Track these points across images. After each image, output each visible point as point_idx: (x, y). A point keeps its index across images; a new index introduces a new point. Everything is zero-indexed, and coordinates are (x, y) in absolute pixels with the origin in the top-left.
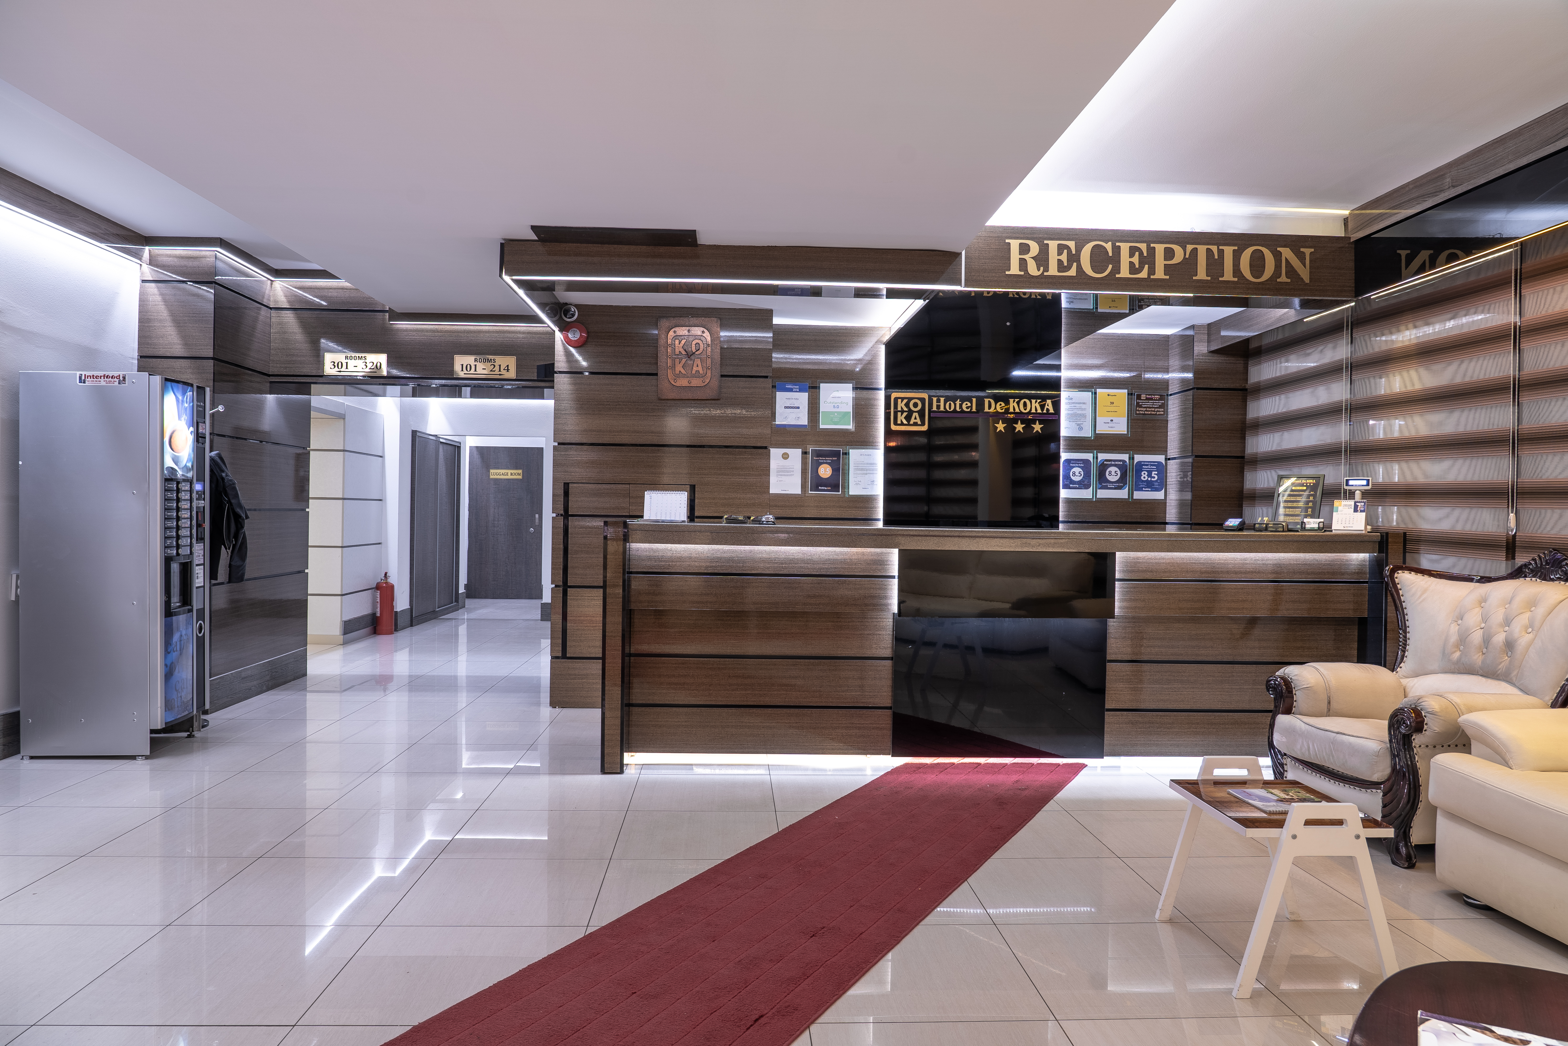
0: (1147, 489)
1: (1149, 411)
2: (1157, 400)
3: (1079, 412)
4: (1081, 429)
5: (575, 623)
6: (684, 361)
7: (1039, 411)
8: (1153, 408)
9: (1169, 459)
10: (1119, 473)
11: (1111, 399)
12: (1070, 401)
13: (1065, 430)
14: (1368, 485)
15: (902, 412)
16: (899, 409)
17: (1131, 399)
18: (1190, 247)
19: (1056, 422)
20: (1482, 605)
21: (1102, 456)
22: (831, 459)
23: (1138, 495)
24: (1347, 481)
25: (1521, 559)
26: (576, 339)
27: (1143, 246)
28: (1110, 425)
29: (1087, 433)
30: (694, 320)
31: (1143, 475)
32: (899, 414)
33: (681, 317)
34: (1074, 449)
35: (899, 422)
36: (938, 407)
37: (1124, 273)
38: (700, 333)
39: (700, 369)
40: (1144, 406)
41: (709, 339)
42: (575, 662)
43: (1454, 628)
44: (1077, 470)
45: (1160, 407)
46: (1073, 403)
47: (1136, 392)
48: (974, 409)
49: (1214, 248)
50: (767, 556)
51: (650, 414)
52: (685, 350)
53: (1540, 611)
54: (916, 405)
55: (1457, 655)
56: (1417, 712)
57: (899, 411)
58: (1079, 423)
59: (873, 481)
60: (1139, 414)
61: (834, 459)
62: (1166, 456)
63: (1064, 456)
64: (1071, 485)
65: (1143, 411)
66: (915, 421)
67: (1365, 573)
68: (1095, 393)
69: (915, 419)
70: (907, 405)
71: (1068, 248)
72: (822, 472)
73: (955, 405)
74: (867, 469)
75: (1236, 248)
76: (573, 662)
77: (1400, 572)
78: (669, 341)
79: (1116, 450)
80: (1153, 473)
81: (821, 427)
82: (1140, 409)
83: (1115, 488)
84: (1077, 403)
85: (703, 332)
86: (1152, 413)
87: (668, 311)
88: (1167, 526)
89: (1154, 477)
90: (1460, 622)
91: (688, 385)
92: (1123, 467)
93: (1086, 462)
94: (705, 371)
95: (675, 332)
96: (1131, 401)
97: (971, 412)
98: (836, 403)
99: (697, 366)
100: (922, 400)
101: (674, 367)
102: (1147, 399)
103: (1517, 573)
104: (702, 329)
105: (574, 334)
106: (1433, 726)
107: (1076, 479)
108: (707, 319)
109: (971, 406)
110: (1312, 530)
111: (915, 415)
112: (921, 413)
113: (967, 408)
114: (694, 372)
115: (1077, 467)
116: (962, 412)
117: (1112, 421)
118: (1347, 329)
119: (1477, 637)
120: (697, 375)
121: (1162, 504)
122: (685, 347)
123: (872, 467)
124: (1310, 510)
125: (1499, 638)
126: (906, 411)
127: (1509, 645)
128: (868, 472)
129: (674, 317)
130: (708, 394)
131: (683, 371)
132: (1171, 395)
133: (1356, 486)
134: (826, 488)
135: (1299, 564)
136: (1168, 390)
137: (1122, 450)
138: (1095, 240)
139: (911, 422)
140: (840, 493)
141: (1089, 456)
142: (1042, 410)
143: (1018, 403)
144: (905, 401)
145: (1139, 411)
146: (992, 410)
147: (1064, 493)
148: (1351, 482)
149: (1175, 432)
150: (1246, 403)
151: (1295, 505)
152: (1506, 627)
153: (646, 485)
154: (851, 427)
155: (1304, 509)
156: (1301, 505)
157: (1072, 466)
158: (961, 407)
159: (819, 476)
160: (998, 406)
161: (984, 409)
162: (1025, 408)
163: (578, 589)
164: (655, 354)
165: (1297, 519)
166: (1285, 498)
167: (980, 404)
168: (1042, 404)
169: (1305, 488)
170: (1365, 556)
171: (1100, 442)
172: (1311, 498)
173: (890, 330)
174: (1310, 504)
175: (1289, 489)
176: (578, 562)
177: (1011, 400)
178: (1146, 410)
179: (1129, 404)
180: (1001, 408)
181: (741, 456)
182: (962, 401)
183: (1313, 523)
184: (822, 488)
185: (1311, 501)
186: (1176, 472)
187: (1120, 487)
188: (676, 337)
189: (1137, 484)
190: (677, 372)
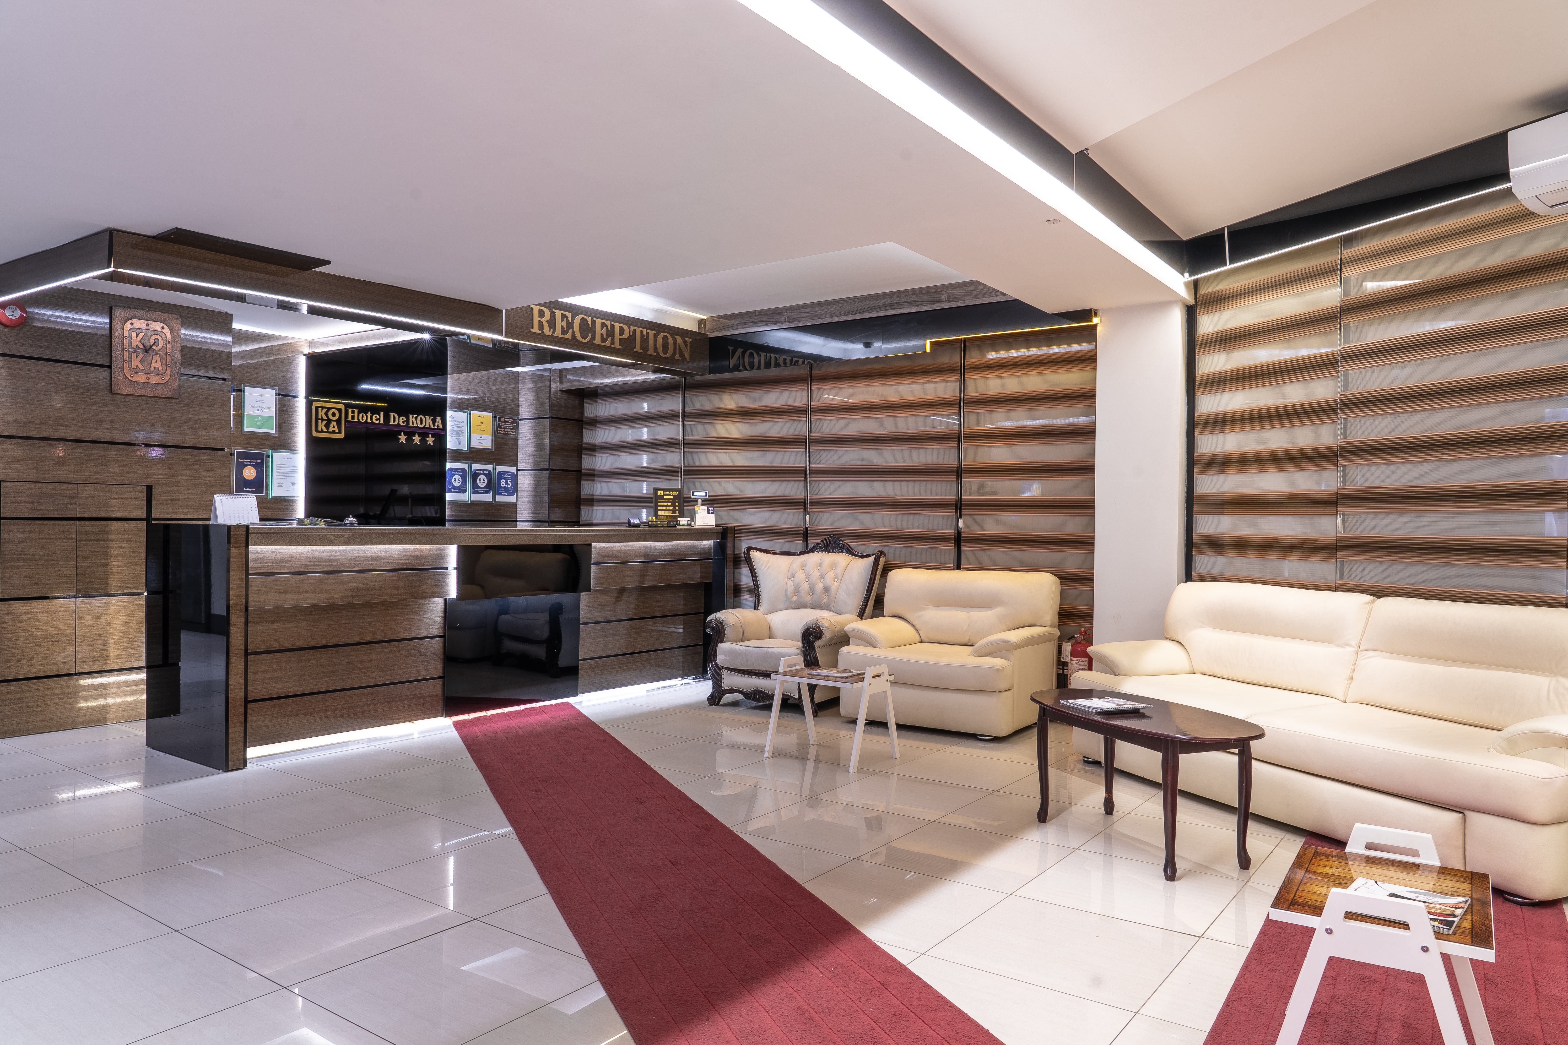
1: (506, 431)
2: (511, 423)
3: (459, 429)
4: (460, 443)
5: (10, 641)
6: (141, 355)
7: (432, 426)
8: (509, 429)
9: (519, 470)
10: (486, 480)
11: (481, 420)
12: (452, 419)
13: (451, 443)
14: (705, 496)
15: (322, 420)
16: (320, 417)
17: (495, 421)
18: (632, 328)
19: (444, 436)
20: (803, 568)
21: (475, 466)
22: (255, 461)
23: (499, 499)
25: (812, 542)
26: (14, 318)
27: (608, 323)
28: (480, 441)
29: (464, 447)
30: (152, 314)
31: (502, 483)
32: (320, 421)
33: (137, 309)
34: (454, 460)
35: (320, 429)
36: (353, 417)
37: (598, 341)
38: (159, 329)
39: (159, 365)
40: (503, 427)
41: (169, 335)
42: (10, 685)
43: (790, 583)
44: (457, 477)
45: (514, 428)
46: (455, 421)
47: (499, 416)
48: (382, 422)
49: (644, 331)
50: (357, 554)
51: (102, 409)
52: (143, 344)
53: (840, 570)
54: (334, 414)
55: (795, 598)
56: (819, 628)
57: (320, 419)
58: (458, 438)
59: (294, 484)
60: (500, 433)
61: (258, 461)
62: (517, 468)
63: (449, 465)
64: (453, 490)
65: (502, 431)
66: (334, 429)
67: (710, 553)
68: (470, 414)
69: (334, 427)
70: (326, 414)
71: (567, 317)
72: (246, 473)
73: (367, 417)
74: (290, 472)
75: (655, 332)
76: (7, 685)
77: (752, 551)
78: (126, 333)
79: (484, 461)
80: (509, 481)
81: (246, 429)
82: (500, 429)
83: (483, 493)
84: (457, 421)
85: (163, 328)
86: (509, 433)
87: (123, 300)
88: (517, 523)
89: (509, 485)
90: (792, 579)
91: (146, 381)
92: (488, 475)
93: (463, 470)
94: (164, 368)
95: (132, 324)
96: (495, 423)
97: (379, 424)
98: (259, 408)
99: (156, 362)
100: (339, 410)
101: (130, 361)
102: (505, 422)
103: (813, 550)
104: (162, 325)
105: (13, 312)
106: (827, 635)
107: (457, 484)
108: (167, 315)
109: (379, 419)
110: (684, 525)
111: (334, 423)
112: (339, 422)
113: (377, 420)
114: (152, 368)
115: (457, 474)
116: (372, 423)
117: (481, 437)
118: (682, 390)
119: (805, 586)
120: (156, 372)
121: (514, 506)
122: (143, 342)
123: (293, 471)
124: (678, 512)
125: (820, 586)
126: (325, 420)
127: (827, 590)
128: (291, 475)
129: (131, 308)
130: (167, 392)
131: (140, 366)
132: (520, 420)
133: (697, 497)
134: (250, 490)
135: (682, 549)
136: (518, 415)
137: (487, 462)
138: (582, 314)
139: (330, 430)
140: (264, 494)
141: (465, 466)
142: (434, 426)
143: (416, 418)
144: (325, 410)
145: (500, 431)
146: (396, 423)
147: (449, 497)
148: (695, 494)
149: (527, 449)
150: (582, 432)
151: (667, 508)
152: (822, 580)
153: (96, 485)
154: (273, 431)
155: (674, 512)
156: (671, 508)
157: (455, 474)
158: (371, 419)
159: (244, 478)
160: (401, 420)
161: (390, 422)
162: (421, 423)
163: (14, 602)
164: (107, 345)
165: (671, 519)
166: (659, 504)
167: (387, 418)
168: (434, 421)
169: (672, 497)
170: (711, 542)
171: (474, 455)
172: (677, 504)
173: (311, 343)
174: (677, 508)
175: (662, 497)
176: (12, 571)
177: (411, 416)
178: (504, 431)
179: (493, 425)
180: (403, 422)
181: (201, 458)
182: (373, 414)
183: (684, 521)
184: (247, 489)
185: (677, 506)
186: (525, 481)
187: (486, 492)
188: (133, 330)
189: (498, 490)
190: (134, 367)
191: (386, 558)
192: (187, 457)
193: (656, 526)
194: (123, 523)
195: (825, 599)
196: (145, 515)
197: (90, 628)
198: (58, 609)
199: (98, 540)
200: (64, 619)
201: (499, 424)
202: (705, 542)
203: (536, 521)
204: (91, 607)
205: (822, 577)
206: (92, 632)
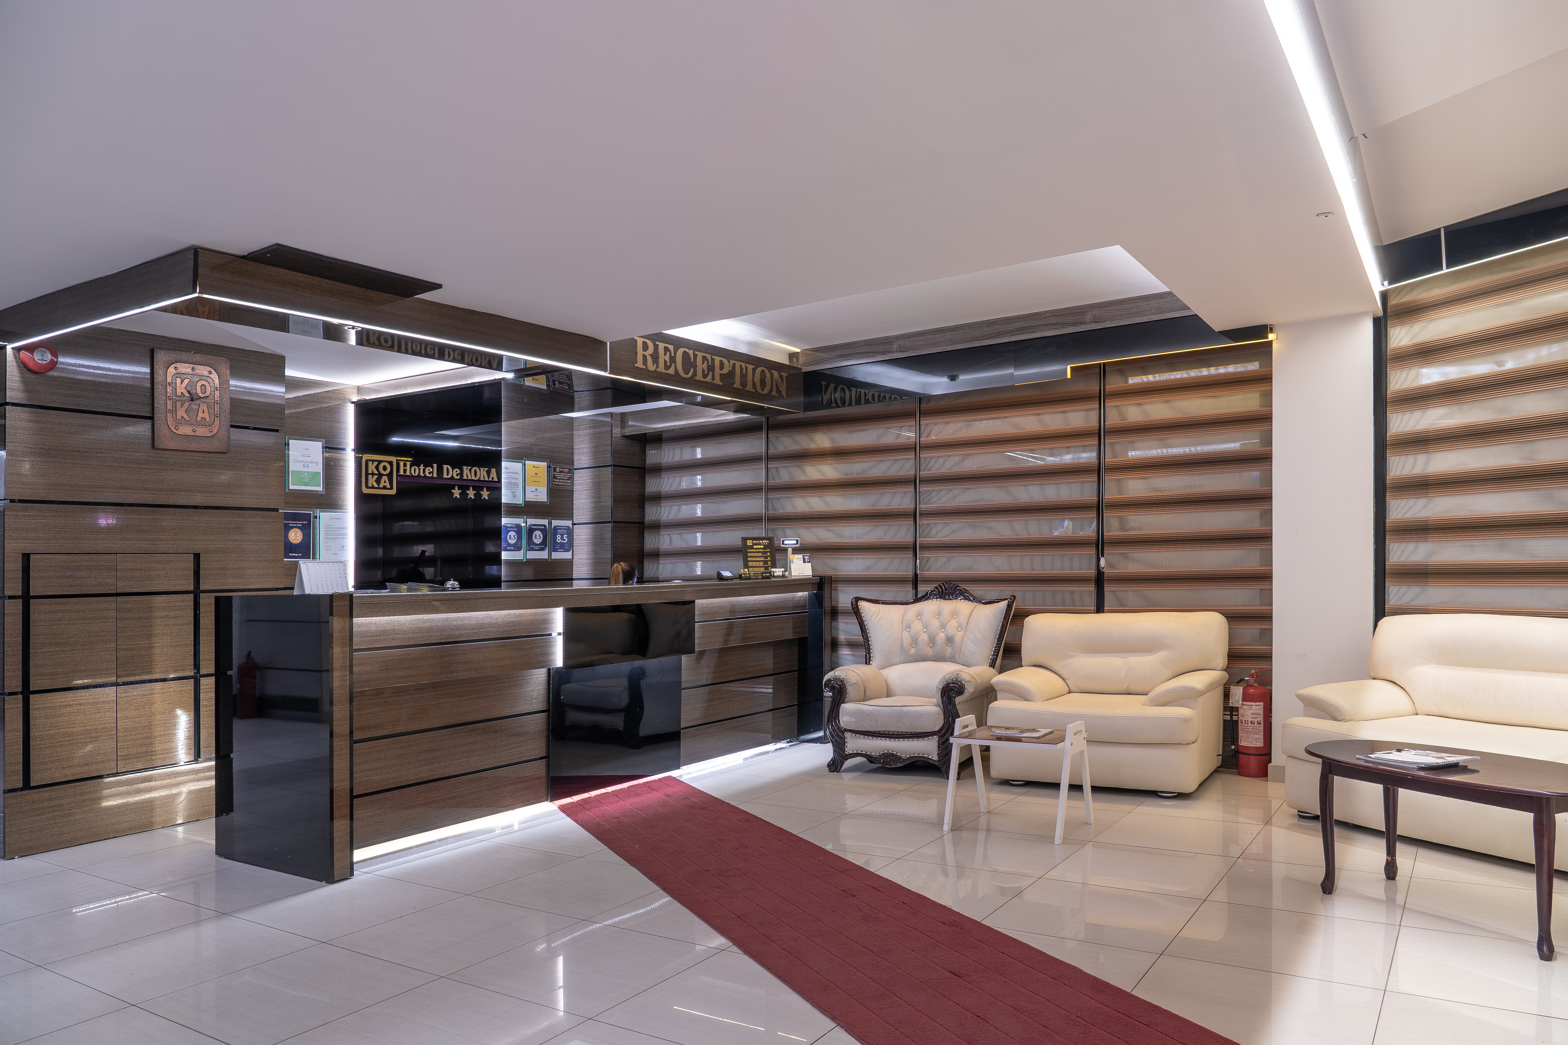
0: (560, 550)
1: (561, 482)
2: (566, 473)
3: (513, 481)
4: (514, 496)
5: (43, 740)
6: (186, 405)
7: (486, 479)
8: (564, 479)
9: (575, 524)
10: (541, 536)
11: (536, 470)
12: (507, 471)
13: (506, 498)
14: (797, 543)
15: (373, 474)
16: (370, 472)
17: (550, 471)
18: (732, 362)
19: (499, 489)
20: (918, 618)
21: (531, 521)
22: (302, 522)
23: (556, 556)
24: (783, 541)
25: (923, 589)
27: (709, 357)
28: (534, 493)
29: (519, 501)
30: (198, 357)
31: (558, 538)
32: (370, 476)
34: (510, 515)
35: (370, 485)
36: (405, 471)
37: (698, 376)
38: (206, 373)
39: (206, 415)
40: (558, 478)
41: (217, 381)
42: (43, 791)
43: (906, 634)
44: (512, 534)
45: (569, 479)
46: (509, 473)
47: (554, 465)
48: (435, 475)
49: (743, 365)
51: (143, 467)
52: (189, 392)
53: (963, 618)
54: (385, 468)
55: (913, 651)
56: (959, 682)
57: (370, 474)
58: (513, 491)
59: (343, 547)
60: (555, 485)
61: (304, 522)
62: (573, 521)
63: (504, 521)
64: (508, 548)
65: (557, 482)
66: (385, 484)
67: (806, 606)
68: (525, 465)
69: (385, 482)
70: (377, 468)
71: (669, 350)
72: (293, 537)
73: (419, 470)
74: (338, 534)
75: (753, 367)
76: (40, 792)
77: (860, 601)
78: (169, 379)
79: (539, 516)
80: (565, 536)
81: (291, 487)
82: (555, 480)
83: (539, 550)
84: (512, 473)
85: (210, 372)
86: (564, 484)
87: (165, 341)
89: (565, 540)
90: (908, 630)
91: (192, 434)
92: (544, 530)
93: (519, 526)
94: (212, 419)
95: (176, 368)
96: (549, 473)
97: (432, 477)
98: (306, 462)
99: (203, 412)
100: (391, 463)
101: (174, 411)
102: (561, 472)
103: (926, 597)
104: (209, 369)
106: (969, 690)
107: (512, 542)
108: (214, 358)
109: (432, 472)
110: (778, 577)
111: (385, 478)
112: (390, 476)
113: (430, 473)
114: (199, 419)
115: (513, 531)
116: (425, 476)
117: (536, 490)
118: (765, 431)
119: (924, 637)
120: (203, 423)
121: (569, 563)
122: (189, 388)
123: (343, 532)
124: (769, 563)
125: (941, 637)
126: (376, 474)
127: (950, 640)
128: (338, 537)
129: (174, 350)
130: (216, 446)
131: (186, 417)
132: (576, 469)
133: (789, 544)
134: (296, 555)
135: (779, 602)
136: (574, 464)
137: (543, 516)
138: (684, 347)
139: (381, 486)
141: (520, 521)
142: (488, 478)
143: (470, 470)
144: (375, 464)
145: (555, 482)
146: (449, 476)
147: (504, 555)
148: (786, 542)
149: (584, 501)
150: (645, 480)
151: (758, 559)
152: (943, 630)
153: (138, 555)
154: (320, 489)
155: (765, 562)
156: (762, 559)
157: (510, 531)
158: (424, 472)
159: (290, 542)
160: (454, 473)
161: (443, 475)
162: (476, 475)
163: (46, 694)
164: (148, 393)
165: (763, 570)
166: (749, 554)
167: (440, 470)
168: (489, 473)
169: (762, 547)
170: (806, 593)
171: (529, 509)
172: (769, 554)
173: (359, 389)
174: (769, 558)
175: (751, 547)
176: (44, 658)
177: (465, 468)
178: (559, 482)
179: (548, 476)
180: (457, 475)
181: (253, 520)
182: (425, 466)
183: (778, 572)
184: (293, 554)
185: (769, 556)
186: (583, 536)
187: (542, 549)
188: (178, 375)
189: (554, 546)
190: (179, 417)
191: (491, 625)
192: (237, 519)
193: (749, 578)
194: (168, 598)
195: (949, 651)
196: (193, 588)
197: (133, 720)
198: (97, 700)
199: (140, 618)
200: (103, 711)
201: (554, 475)
202: (800, 594)
203: (596, 579)
204: (134, 696)
205: (943, 626)
206: (135, 724)
